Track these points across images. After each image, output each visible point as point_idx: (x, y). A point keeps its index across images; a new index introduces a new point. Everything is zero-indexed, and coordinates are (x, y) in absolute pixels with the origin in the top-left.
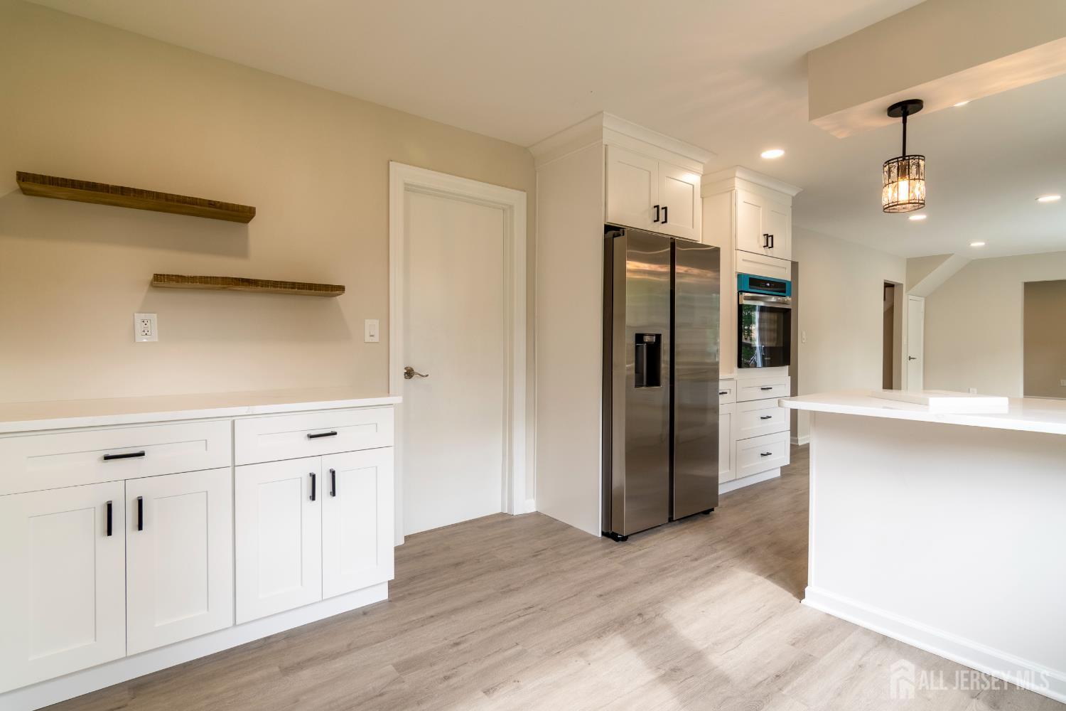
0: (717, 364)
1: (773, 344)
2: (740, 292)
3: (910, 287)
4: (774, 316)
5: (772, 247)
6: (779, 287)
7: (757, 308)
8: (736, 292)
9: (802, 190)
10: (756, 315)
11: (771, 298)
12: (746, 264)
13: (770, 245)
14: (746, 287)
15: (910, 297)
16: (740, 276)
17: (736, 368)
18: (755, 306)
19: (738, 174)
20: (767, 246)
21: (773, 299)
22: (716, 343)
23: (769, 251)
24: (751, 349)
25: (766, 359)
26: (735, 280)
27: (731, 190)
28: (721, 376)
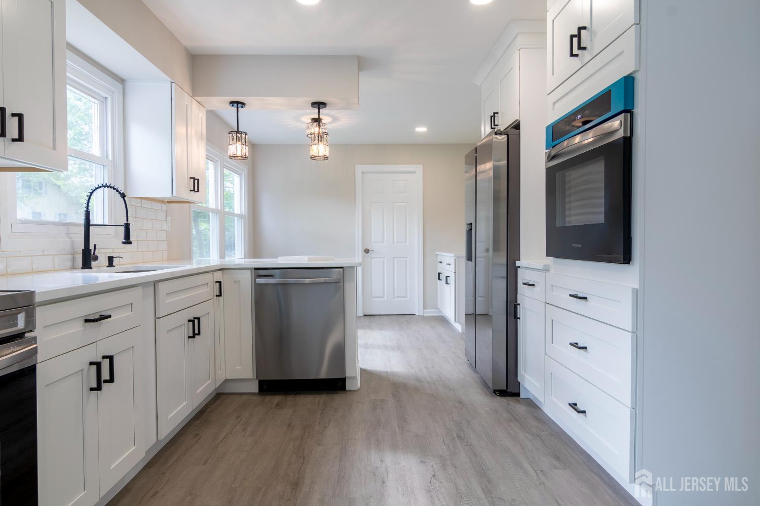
12: (556, 107)
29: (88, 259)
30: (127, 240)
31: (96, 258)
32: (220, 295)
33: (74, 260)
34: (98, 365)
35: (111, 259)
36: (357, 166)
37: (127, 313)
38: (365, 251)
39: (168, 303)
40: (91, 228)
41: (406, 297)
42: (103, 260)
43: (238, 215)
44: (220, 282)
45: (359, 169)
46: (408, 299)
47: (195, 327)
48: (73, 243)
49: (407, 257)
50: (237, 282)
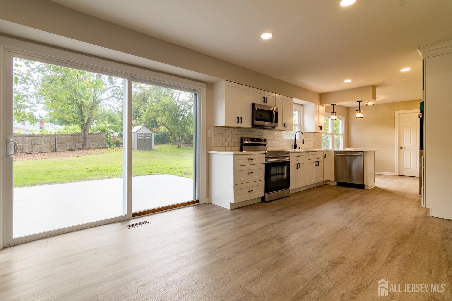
29: (295, 147)
30: (303, 143)
31: (297, 147)
32: (325, 157)
33: (293, 147)
34: (298, 164)
35: (300, 147)
36: (395, 112)
37: (302, 157)
38: (400, 148)
39: (311, 157)
40: (296, 141)
41: (410, 168)
42: (298, 148)
43: (341, 134)
44: (325, 154)
45: (397, 113)
46: (411, 169)
47: (317, 164)
48: (292, 144)
49: (411, 151)
50: (330, 154)
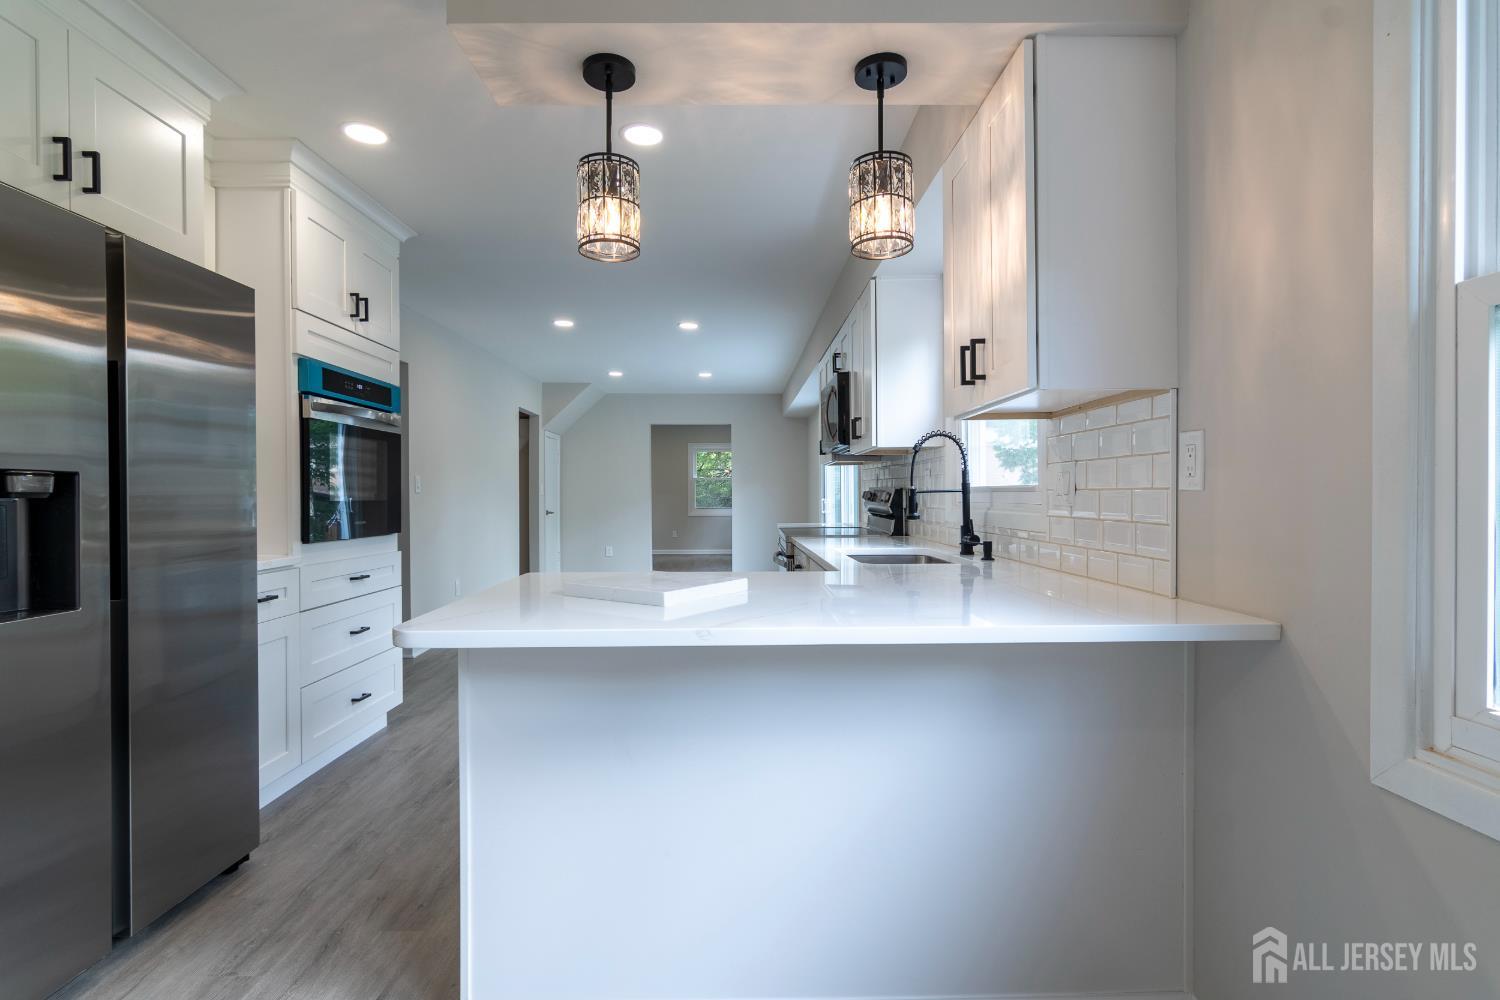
0: (253, 534)
1: (369, 496)
2: (304, 394)
3: (547, 420)
4: (371, 444)
5: (366, 319)
6: (379, 394)
7: (340, 429)
8: (295, 392)
9: (416, 234)
10: (339, 443)
11: (366, 412)
12: (313, 340)
13: (363, 316)
14: (318, 386)
15: (547, 433)
16: (303, 363)
17: (297, 544)
18: (335, 425)
19: (295, 157)
20: (357, 315)
21: (370, 414)
22: (253, 494)
23: (361, 327)
24: (328, 504)
25: (357, 523)
26: (294, 370)
27: (282, 187)
28: (261, 564)
